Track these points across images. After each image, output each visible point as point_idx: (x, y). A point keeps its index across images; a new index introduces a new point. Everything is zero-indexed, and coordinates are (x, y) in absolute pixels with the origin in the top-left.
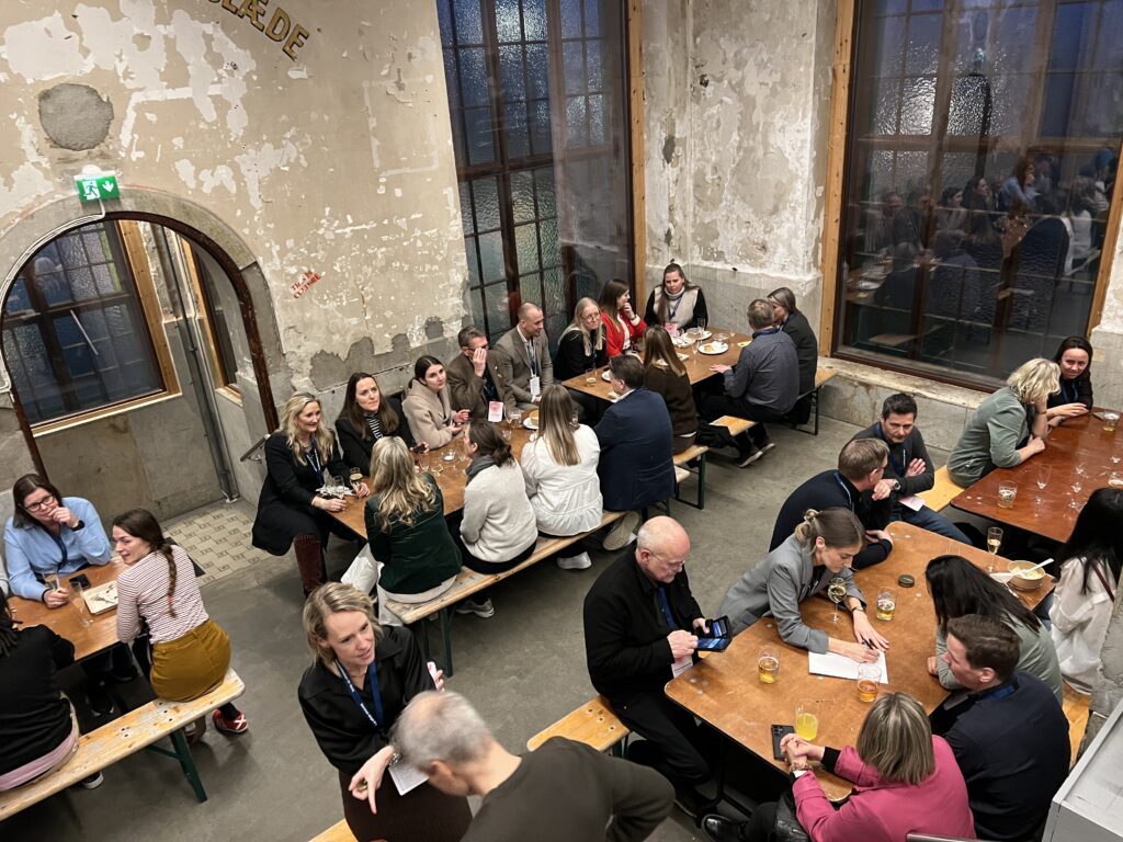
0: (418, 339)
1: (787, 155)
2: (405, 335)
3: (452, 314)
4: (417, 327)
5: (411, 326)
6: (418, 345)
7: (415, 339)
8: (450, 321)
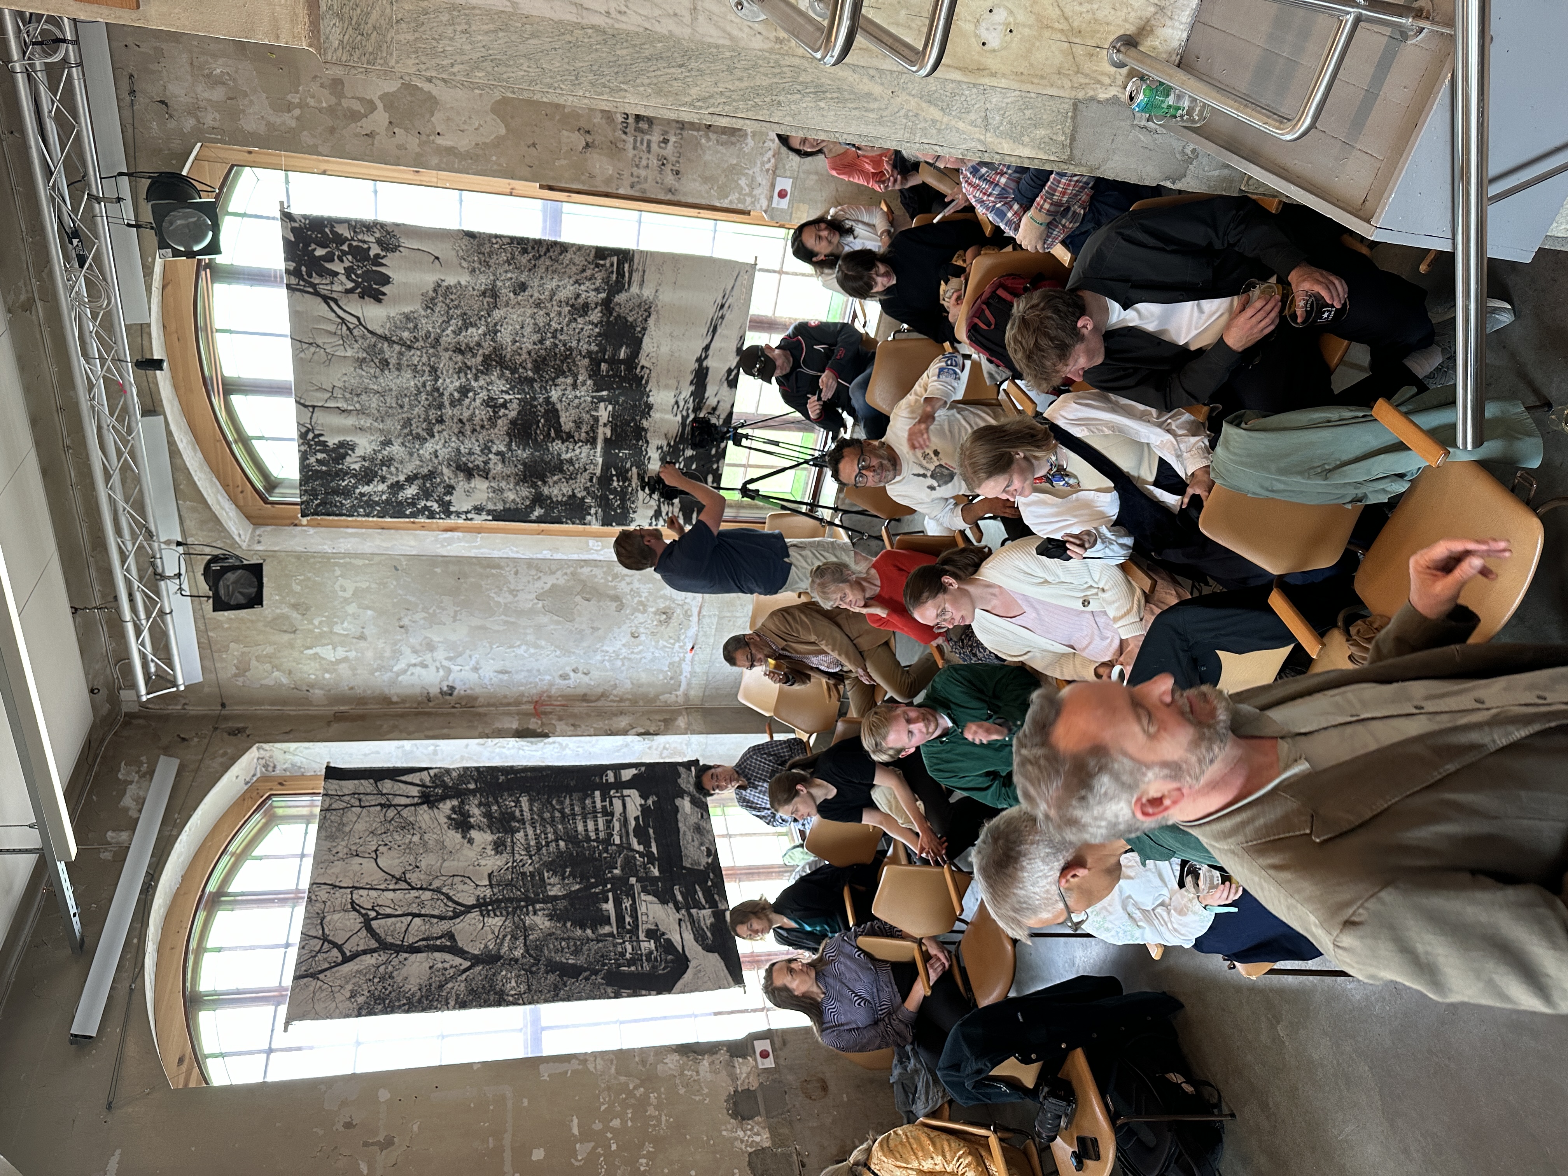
0: (757, 1134)
1: (548, 586)
2: (750, 1154)
3: (724, 1073)
4: (741, 1134)
5: (737, 1144)
6: (766, 1135)
7: (757, 1139)
8: (734, 1078)
